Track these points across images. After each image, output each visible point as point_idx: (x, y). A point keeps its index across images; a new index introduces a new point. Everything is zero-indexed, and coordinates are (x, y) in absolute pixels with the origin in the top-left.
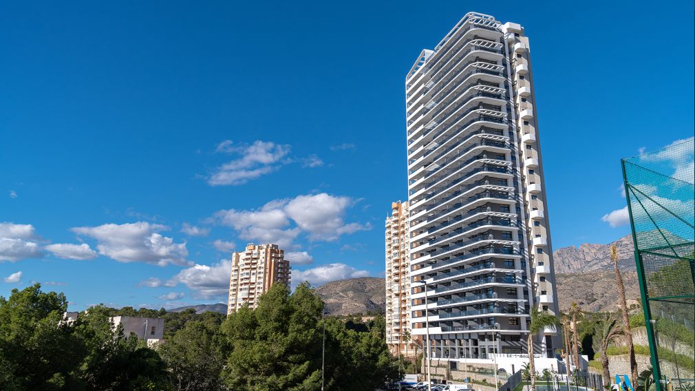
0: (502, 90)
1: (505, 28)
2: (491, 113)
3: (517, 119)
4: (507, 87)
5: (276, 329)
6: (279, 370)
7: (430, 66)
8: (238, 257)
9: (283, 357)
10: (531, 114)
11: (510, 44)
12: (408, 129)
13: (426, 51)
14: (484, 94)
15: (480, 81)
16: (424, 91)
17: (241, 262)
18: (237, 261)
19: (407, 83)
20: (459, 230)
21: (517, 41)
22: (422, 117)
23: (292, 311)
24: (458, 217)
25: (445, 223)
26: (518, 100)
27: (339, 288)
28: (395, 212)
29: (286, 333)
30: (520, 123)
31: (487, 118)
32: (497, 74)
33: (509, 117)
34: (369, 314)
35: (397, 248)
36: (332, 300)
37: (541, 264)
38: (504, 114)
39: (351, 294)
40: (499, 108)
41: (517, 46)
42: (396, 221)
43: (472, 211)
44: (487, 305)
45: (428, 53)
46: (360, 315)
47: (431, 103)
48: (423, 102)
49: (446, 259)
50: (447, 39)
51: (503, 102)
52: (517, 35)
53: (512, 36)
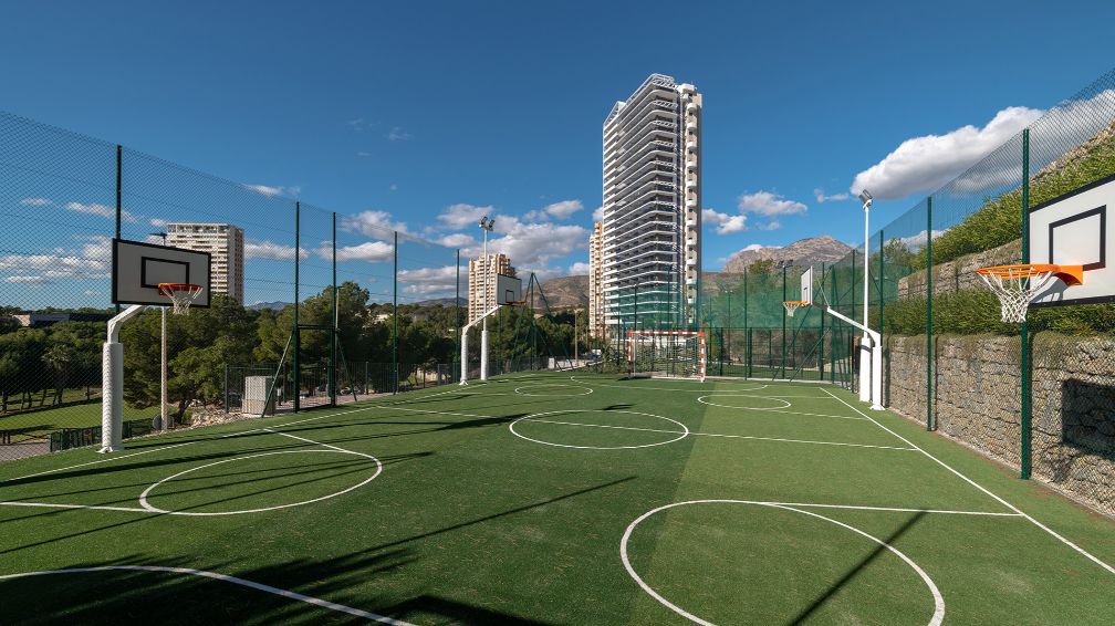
0: (674, 125)
1: (680, 88)
2: (664, 144)
3: (684, 149)
4: (678, 122)
5: (509, 326)
6: (510, 347)
7: (622, 117)
8: (473, 264)
9: (513, 340)
10: (695, 145)
11: (684, 103)
12: (604, 169)
13: (620, 103)
14: (660, 128)
15: (658, 117)
16: (617, 139)
17: (476, 269)
18: (473, 267)
19: (605, 129)
20: (636, 252)
21: (690, 101)
22: (614, 161)
23: (517, 316)
24: (636, 243)
25: (627, 247)
26: (686, 134)
27: (557, 285)
28: (597, 231)
29: (514, 329)
30: (686, 153)
31: (660, 148)
32: (671, 111)
33: (678, 148)
34: (580, 307)
35: (598, 259)
36: (552, 294)
37: (691, 258)
38: (675, 145)
39: (567, 289)
40: (671, 140)
41: (689, 106)
42: (598, 238)
43: (646, 239)
44: (652, 286)
45: (622, 105)
46: (573, 308)
47: (622, 150)
48: (616, 148)
49: (627, 273)
50: (637, 94)
51: (674, 135)
52: (691, 95)
53: (686, 96)
